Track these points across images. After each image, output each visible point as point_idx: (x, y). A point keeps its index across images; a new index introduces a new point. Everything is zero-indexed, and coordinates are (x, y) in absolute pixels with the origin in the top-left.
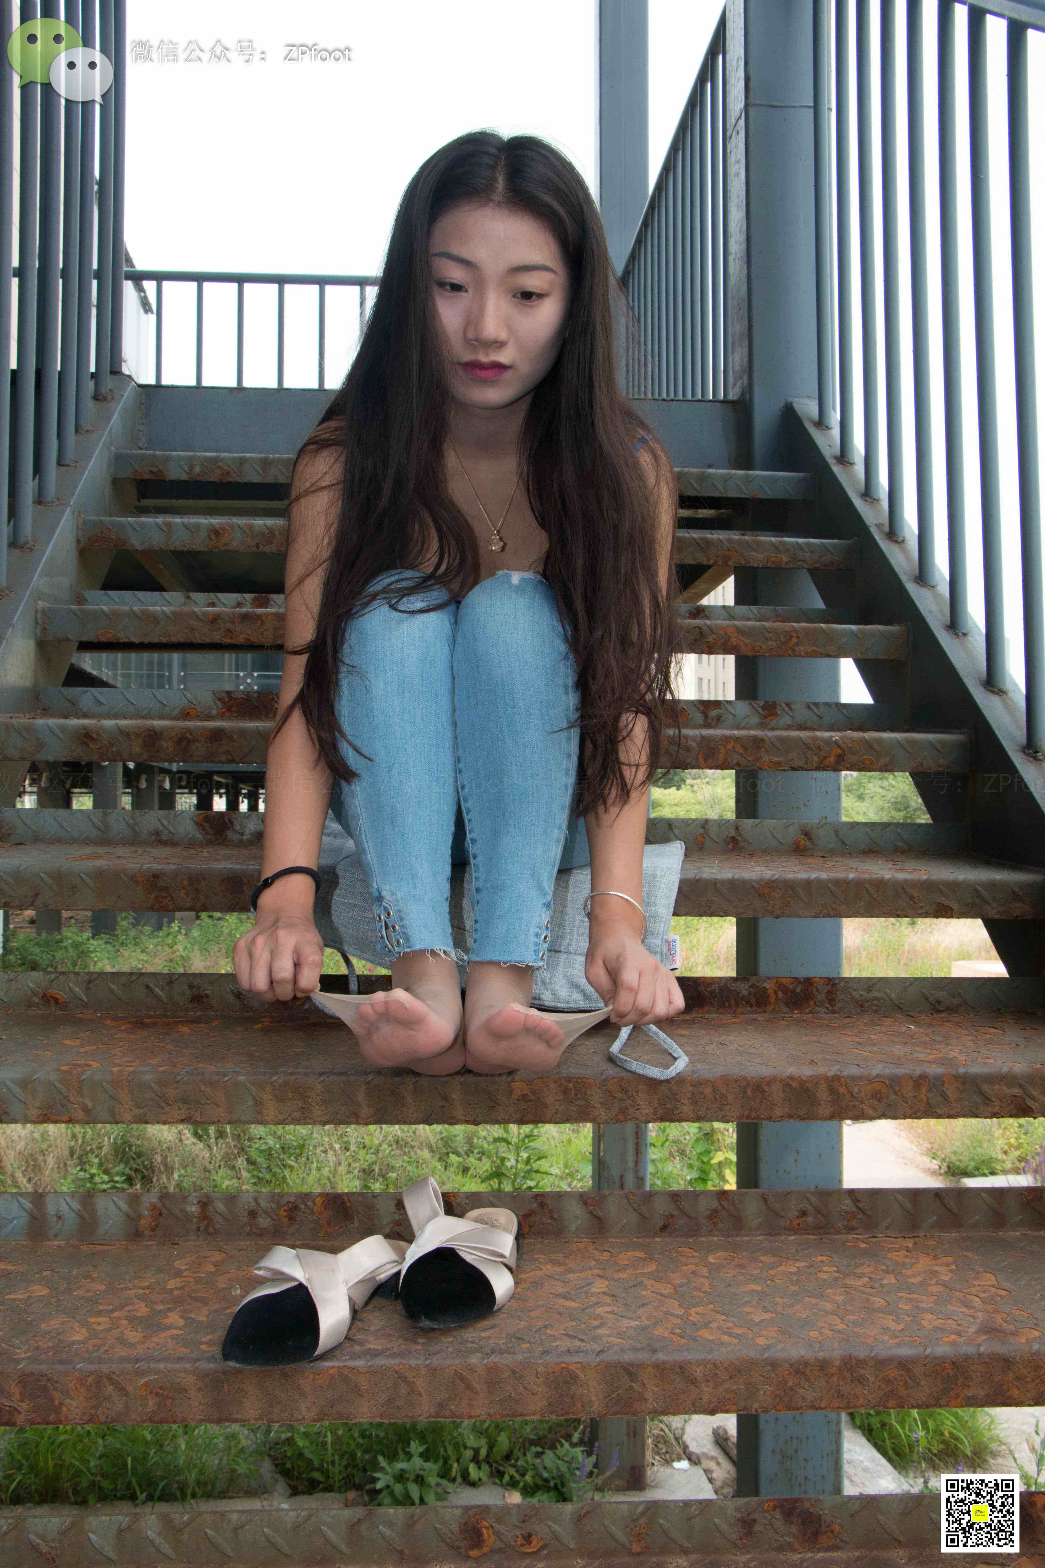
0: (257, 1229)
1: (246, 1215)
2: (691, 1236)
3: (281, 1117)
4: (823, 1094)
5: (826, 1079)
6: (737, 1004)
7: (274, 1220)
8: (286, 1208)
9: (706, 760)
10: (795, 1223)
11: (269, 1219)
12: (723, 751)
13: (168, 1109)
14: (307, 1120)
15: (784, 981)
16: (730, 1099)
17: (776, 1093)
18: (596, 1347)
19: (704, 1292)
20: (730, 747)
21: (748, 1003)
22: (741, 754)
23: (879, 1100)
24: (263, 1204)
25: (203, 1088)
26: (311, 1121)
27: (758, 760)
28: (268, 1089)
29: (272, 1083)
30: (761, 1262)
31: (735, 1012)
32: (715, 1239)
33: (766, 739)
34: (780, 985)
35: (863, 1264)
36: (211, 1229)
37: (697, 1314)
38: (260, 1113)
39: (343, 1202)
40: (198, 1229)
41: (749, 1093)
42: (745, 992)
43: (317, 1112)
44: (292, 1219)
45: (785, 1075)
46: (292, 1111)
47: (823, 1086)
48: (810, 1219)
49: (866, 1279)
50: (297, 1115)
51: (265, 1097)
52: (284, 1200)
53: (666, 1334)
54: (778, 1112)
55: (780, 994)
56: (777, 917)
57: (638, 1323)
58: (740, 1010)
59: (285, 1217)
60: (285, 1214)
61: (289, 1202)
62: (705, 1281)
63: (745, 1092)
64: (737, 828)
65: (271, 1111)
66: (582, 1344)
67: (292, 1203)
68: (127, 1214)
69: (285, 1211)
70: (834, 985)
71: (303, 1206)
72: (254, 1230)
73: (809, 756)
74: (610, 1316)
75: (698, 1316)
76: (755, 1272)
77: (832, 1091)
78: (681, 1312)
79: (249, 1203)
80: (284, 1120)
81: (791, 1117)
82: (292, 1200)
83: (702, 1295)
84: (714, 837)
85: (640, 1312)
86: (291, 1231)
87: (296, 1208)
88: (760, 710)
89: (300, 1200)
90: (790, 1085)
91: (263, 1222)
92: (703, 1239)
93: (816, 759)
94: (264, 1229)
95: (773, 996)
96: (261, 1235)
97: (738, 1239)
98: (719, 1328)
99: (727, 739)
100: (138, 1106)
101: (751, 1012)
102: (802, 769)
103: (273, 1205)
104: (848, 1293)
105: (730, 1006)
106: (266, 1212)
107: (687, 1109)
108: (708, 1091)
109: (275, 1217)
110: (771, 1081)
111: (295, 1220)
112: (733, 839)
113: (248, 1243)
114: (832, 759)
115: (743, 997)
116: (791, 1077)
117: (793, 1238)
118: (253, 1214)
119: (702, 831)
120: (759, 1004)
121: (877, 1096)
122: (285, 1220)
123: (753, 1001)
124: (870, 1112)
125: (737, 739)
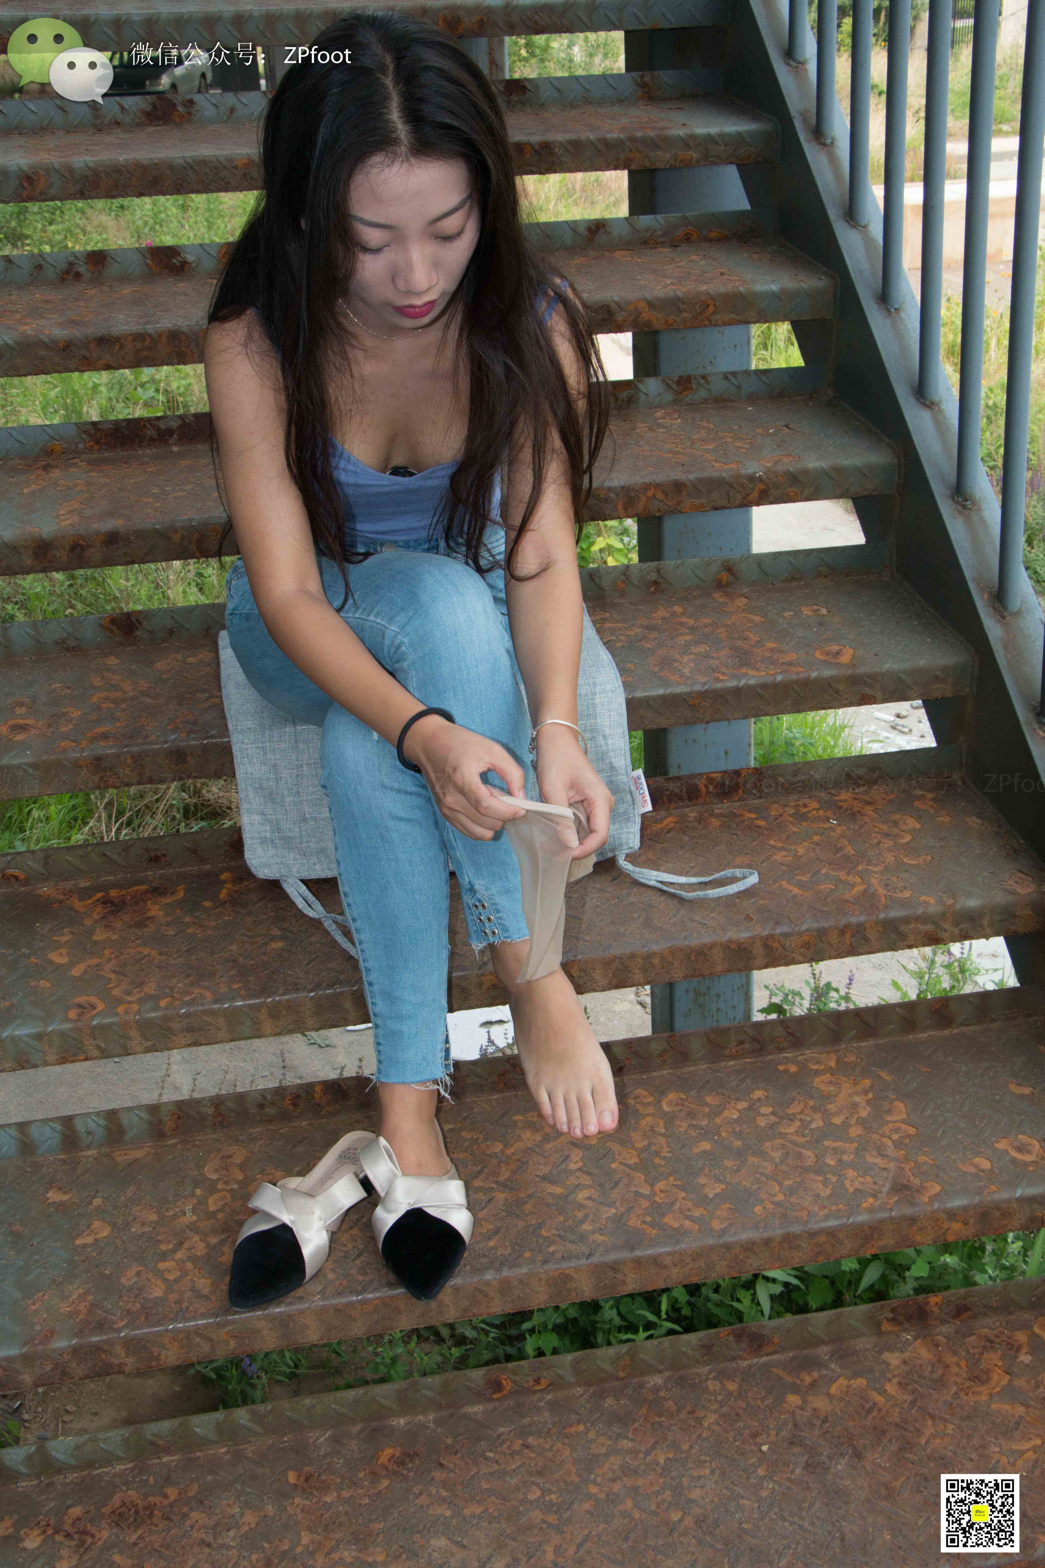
0: (266, 1117)
1: (253, 1108)
2: (644, 1072)
3: (277, 1031)
4: (758, 950)
5: (761, 938)
6: (670, 800)
7: (280, 1108)
8: (290, 1097)
9: (625, 509)
10: (734, 1051)
11: (275, 1108)
12: (643, 499)
13: (174, 1038)
15: (714, 775)
16: (676, 964)
17: (717, 955)
18: (584, 1249)
19: (664, 1158)
20: (650, 494)
21: (681, 798)
22: (662, 501)
23: (808, 949)
24: (269, 1097)
25: (205, 1018)
27: (678, 504)
28: (264, 1010)
29: (267, 1007)
30: (708, 1105)
31: (668, 809)
32: (665, 1072)
33: (688, 484)
34: (710, 780)
35: (794, 1099)
36: (225, 1123)
37: (661, 1191)
38: (258, 1030)
39: (340, 1086)
40: (215, 1124)
41: (693, 958)
42: (677, 790)
43: (310, 1022)
44: (296, 1105)
45: (725, 939)
46: (287, 1026)
47: (759, 944)
48: (747, 1046)
49: (798, 1123)
50: (292, 1027)
51: (262, 1017)
52: (288, 1093)
53: (638, 1224)
54: (718, 968)
55: (711, 788)
56: (708, 723)
57: (614, 1211)
58: (674, 805)
59: (289, 1105)
60: (289, 1101)
61: (292, 1092)
62: (662, 1141)
63: (689, 958)
64: (658, 571)
65: (268, 1026)
66: (573, 1247)
67: (295, 1092)
68: (150, 1123)
70: (762, 773)
73: (731, 494)
74: (590, 1203)
75: (662, 1195)
76: (705, 1123)
77: (766, 946)
78: (646, 1191)
80: (280, 1032)
81: (730, 971)
83: (663, 1163)
84: (636, 583)
85: (614, 1195)
88: (675, 386)
90: (729, 948)
91: (270, 1111)
92: (655, 1074)
93: (739, 497)
94: (273, 1116)
95: (704, 789)
97: (685, 1070)
98: (681, 1211)
99: (646, 487)
100: (147, 1039)
101: (683, 807)
102: (724, 508)
104: (784, 1146)
105: (663, 803)
107: (638, 976)
108: (656, 961)
109: (281, 1106)
110: (712, 946)
112: (655, 583)
113: (260, 1129)
114: (755, 494)
115: (676, 795)
116: (730, 941)
117: (731, 1063)
118: (261, 1106)
119: (623, 577)
120: (690, 799)
121: (807, 945)
122: (290, 1107)
123: (685, 797)
124: (801, 959)
125: (658, 486)
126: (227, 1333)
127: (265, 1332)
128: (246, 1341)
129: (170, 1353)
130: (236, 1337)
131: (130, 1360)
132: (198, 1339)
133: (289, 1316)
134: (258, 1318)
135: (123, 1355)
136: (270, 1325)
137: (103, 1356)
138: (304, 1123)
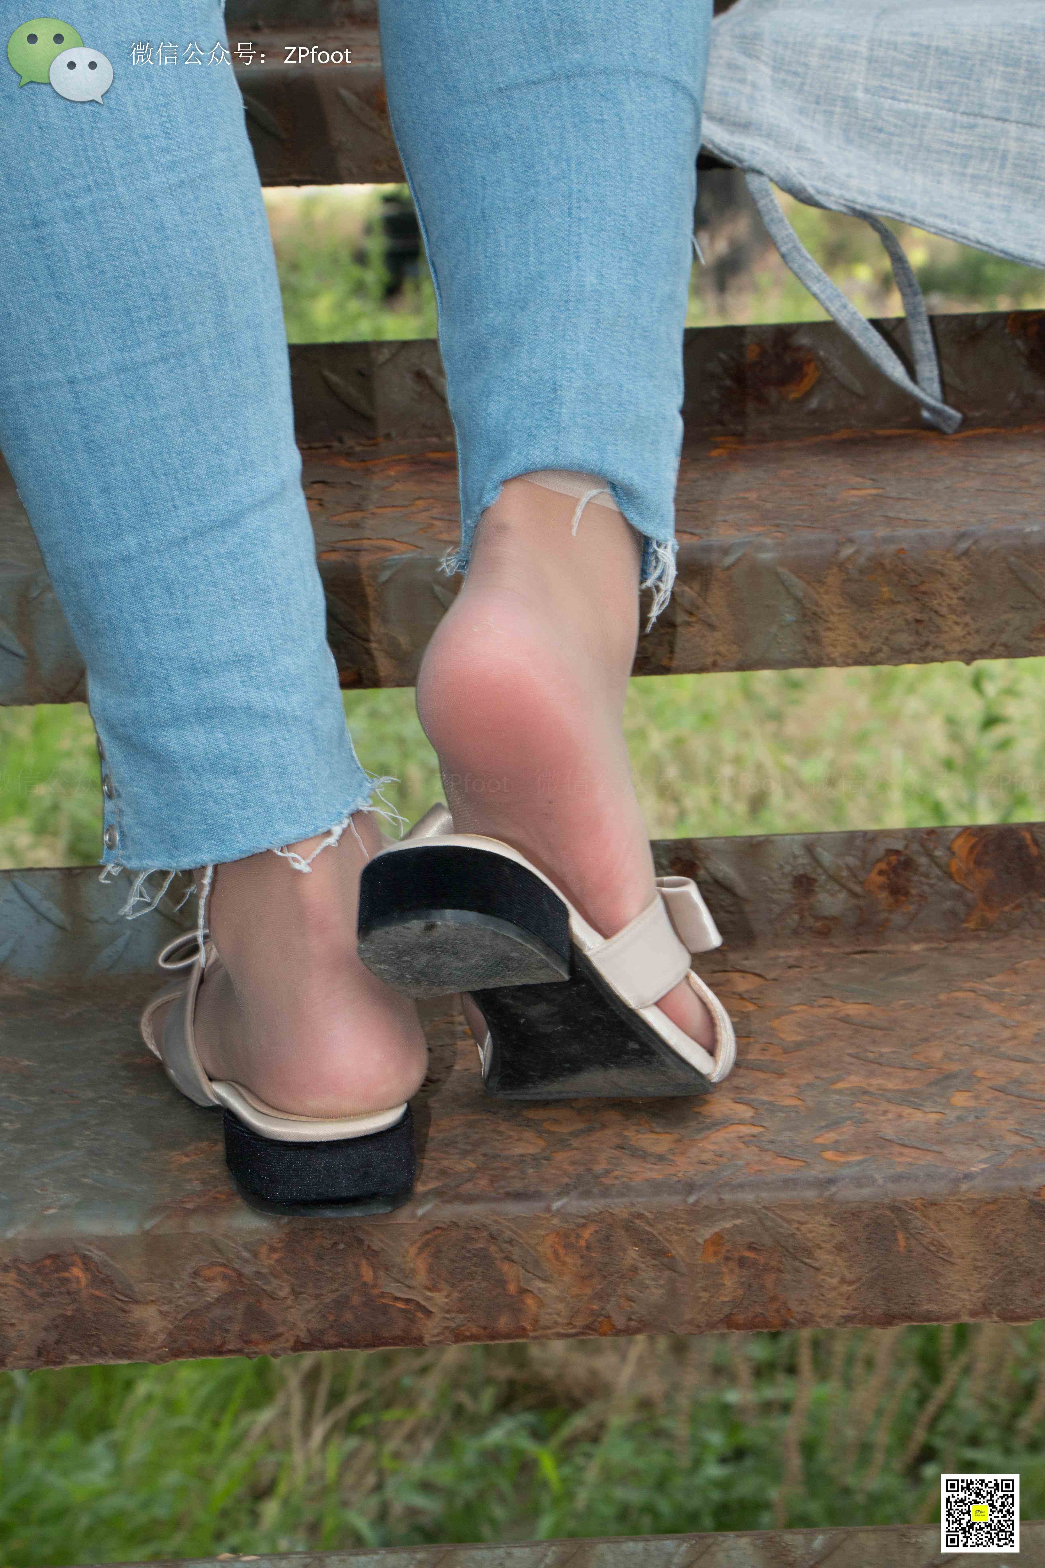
0: (817, 918)
1: (787, 887)
3: (865, 647)
7: (855, 895)
8: (883, 866)
11: (843, 895)
14: (929, 652)
24: (827, 860)
26: (939, 653)
28: (832, 578)
29: (841, 566)
38: (817, 638)
39: (1022, 847)
44: (898, 891)
46: (892, 632)
50: (904, 639)
51: (826, 600)
52: (880, 848)
59: (881, 887)
60: (881, 879)
61: (890, 852)
65: (838, 632)
67: (897, 852)
69: (881, 873)
71: (923, 860)
72: (810, 921)
79: (795, 857)
80: (872, 654)
82: (899, 846)
86: (897, 919)
87: (908, 864)
89: (915, 847)
91: (828, 901)
94: (834, 919)
96: (824, 933)
103: (851, 861)
106: (832, 878)
109: (858, 889)
111: (907, 894)
118: (804, 883)
122: (883, 895)
126: (717, 1240)
127: (823, 1257)
128: (769, 1280)
129: (552, 1291)
130: (742, 1262)
131: (439, 1299)
132: (633, 1253)
133: (894, 1209)
134: (807, 1207)
135: (422, 1278)
136: (840, 1237)
137: (367, 1273)
138: (916, 948)
